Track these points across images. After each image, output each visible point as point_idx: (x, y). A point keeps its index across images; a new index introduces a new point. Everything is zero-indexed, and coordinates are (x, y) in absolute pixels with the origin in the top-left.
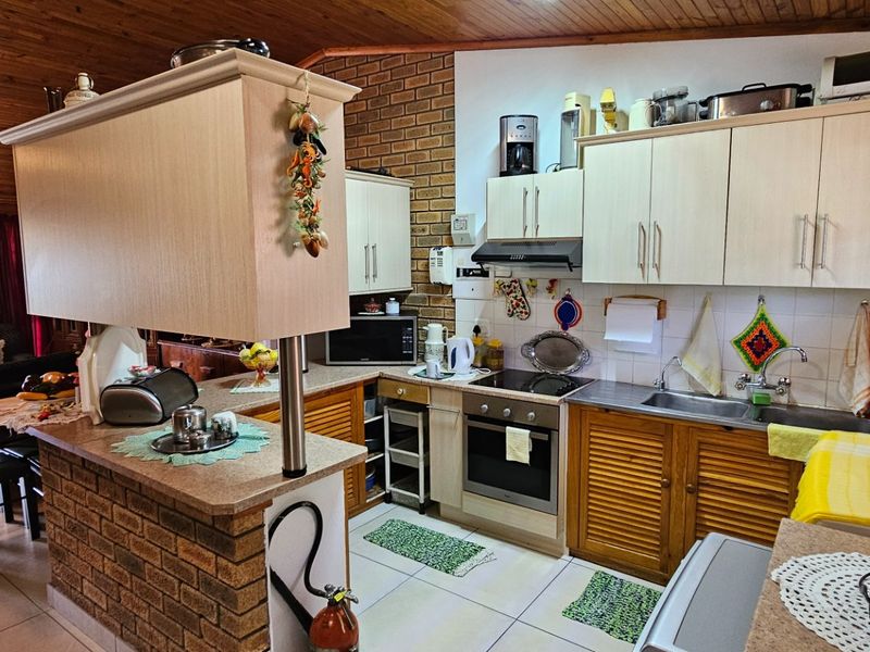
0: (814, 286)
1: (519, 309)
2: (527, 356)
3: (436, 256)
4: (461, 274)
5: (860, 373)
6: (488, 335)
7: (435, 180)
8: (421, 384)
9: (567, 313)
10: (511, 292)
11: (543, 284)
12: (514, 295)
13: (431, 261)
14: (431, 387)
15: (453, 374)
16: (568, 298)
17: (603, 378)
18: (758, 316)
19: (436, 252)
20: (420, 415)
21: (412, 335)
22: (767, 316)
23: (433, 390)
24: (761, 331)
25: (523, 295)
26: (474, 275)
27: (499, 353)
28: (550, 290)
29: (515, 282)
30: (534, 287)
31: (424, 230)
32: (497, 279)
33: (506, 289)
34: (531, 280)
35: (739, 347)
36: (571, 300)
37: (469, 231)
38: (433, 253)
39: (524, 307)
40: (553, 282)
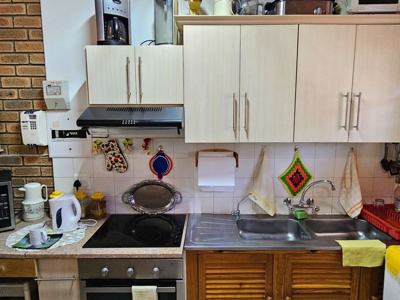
0: (350, 141)
1: (118, 163)
2: (128, 203)
3: (28, 119)
4: (57, 135)
5: (355, 193)
6: (89, 188)
7: (20, 47)
8: (26, 258)
9: (161, 165)
10: (109, 150)
11: (138, 142)
12: (112, 152)
13: (22, 124)
14: (37, 259)
15: (60, 236)
16: (161, 153)
17: (192, 212)
18: (295, 160)
19: (27, 115)
20: (26, 286)
21: (8, 201)
22: (301, 160)
23: (41, 262)
24: (297, 170)
25: (121, 152)
26: (70, 136)
27: (103, 203)
28: (146, 147)
29: (113, 141)
30: (131, 145)
31: (11, 94)
32: (94, 140)
33: (105, 148)
34: (127, 140)
35: (284, 181)
36: (164, 155)
37: (63, 96)
38: (24, 117)
39: (122, 162)
40: (147, 141)
